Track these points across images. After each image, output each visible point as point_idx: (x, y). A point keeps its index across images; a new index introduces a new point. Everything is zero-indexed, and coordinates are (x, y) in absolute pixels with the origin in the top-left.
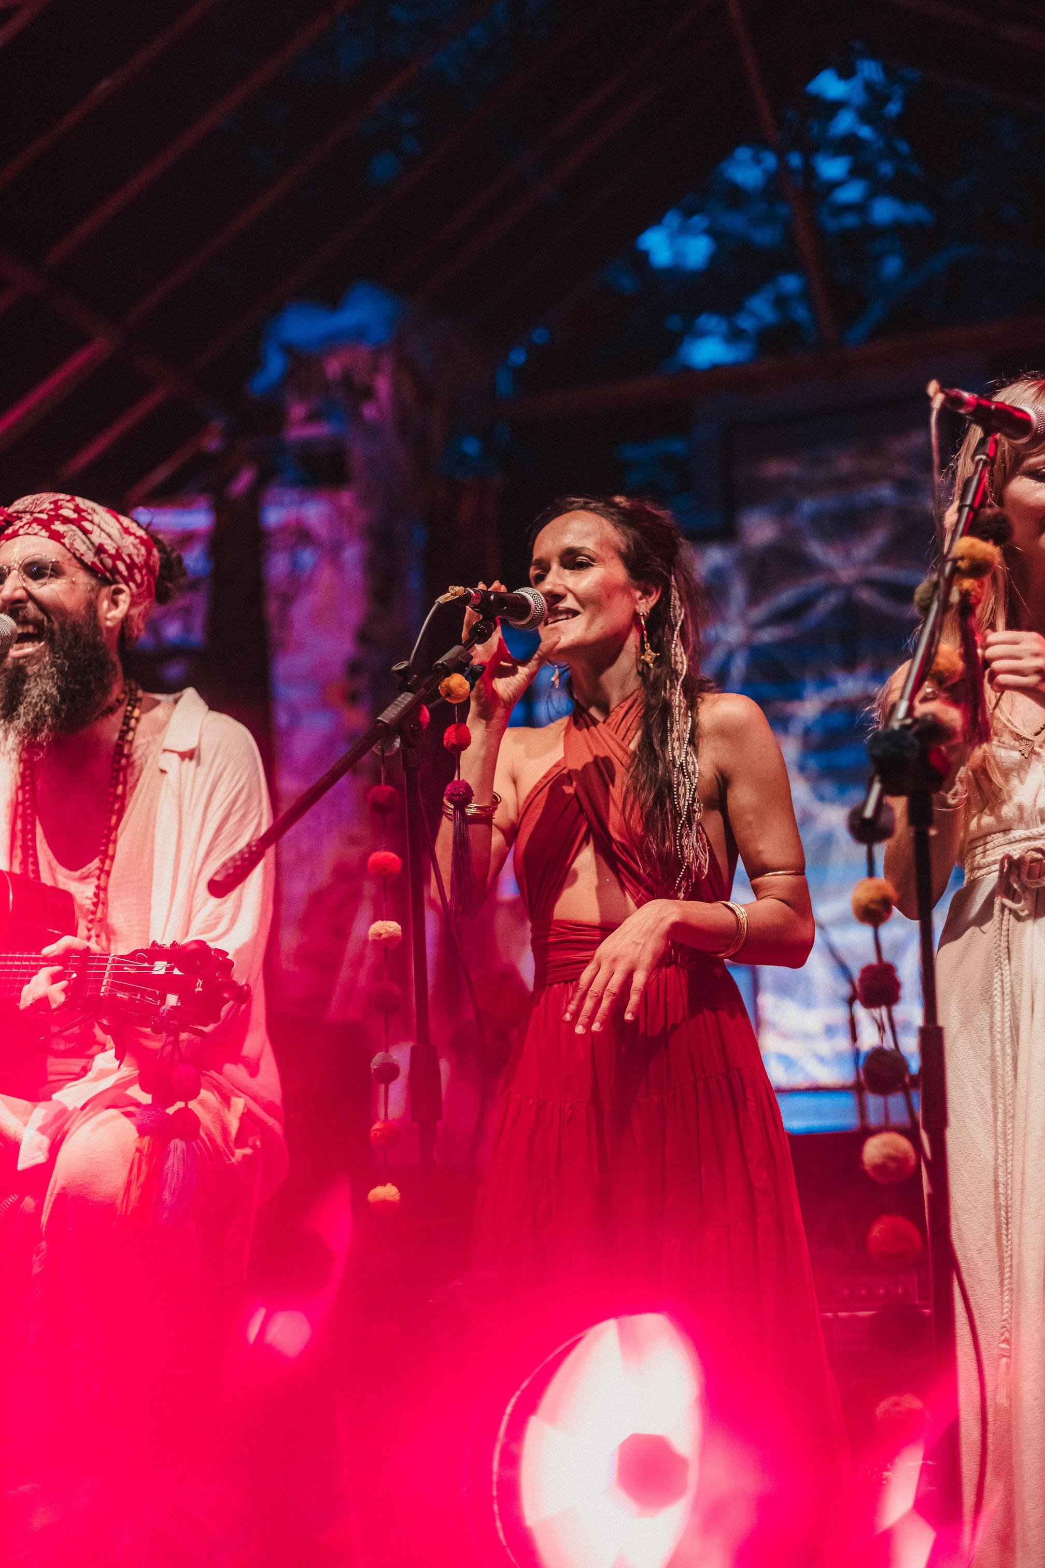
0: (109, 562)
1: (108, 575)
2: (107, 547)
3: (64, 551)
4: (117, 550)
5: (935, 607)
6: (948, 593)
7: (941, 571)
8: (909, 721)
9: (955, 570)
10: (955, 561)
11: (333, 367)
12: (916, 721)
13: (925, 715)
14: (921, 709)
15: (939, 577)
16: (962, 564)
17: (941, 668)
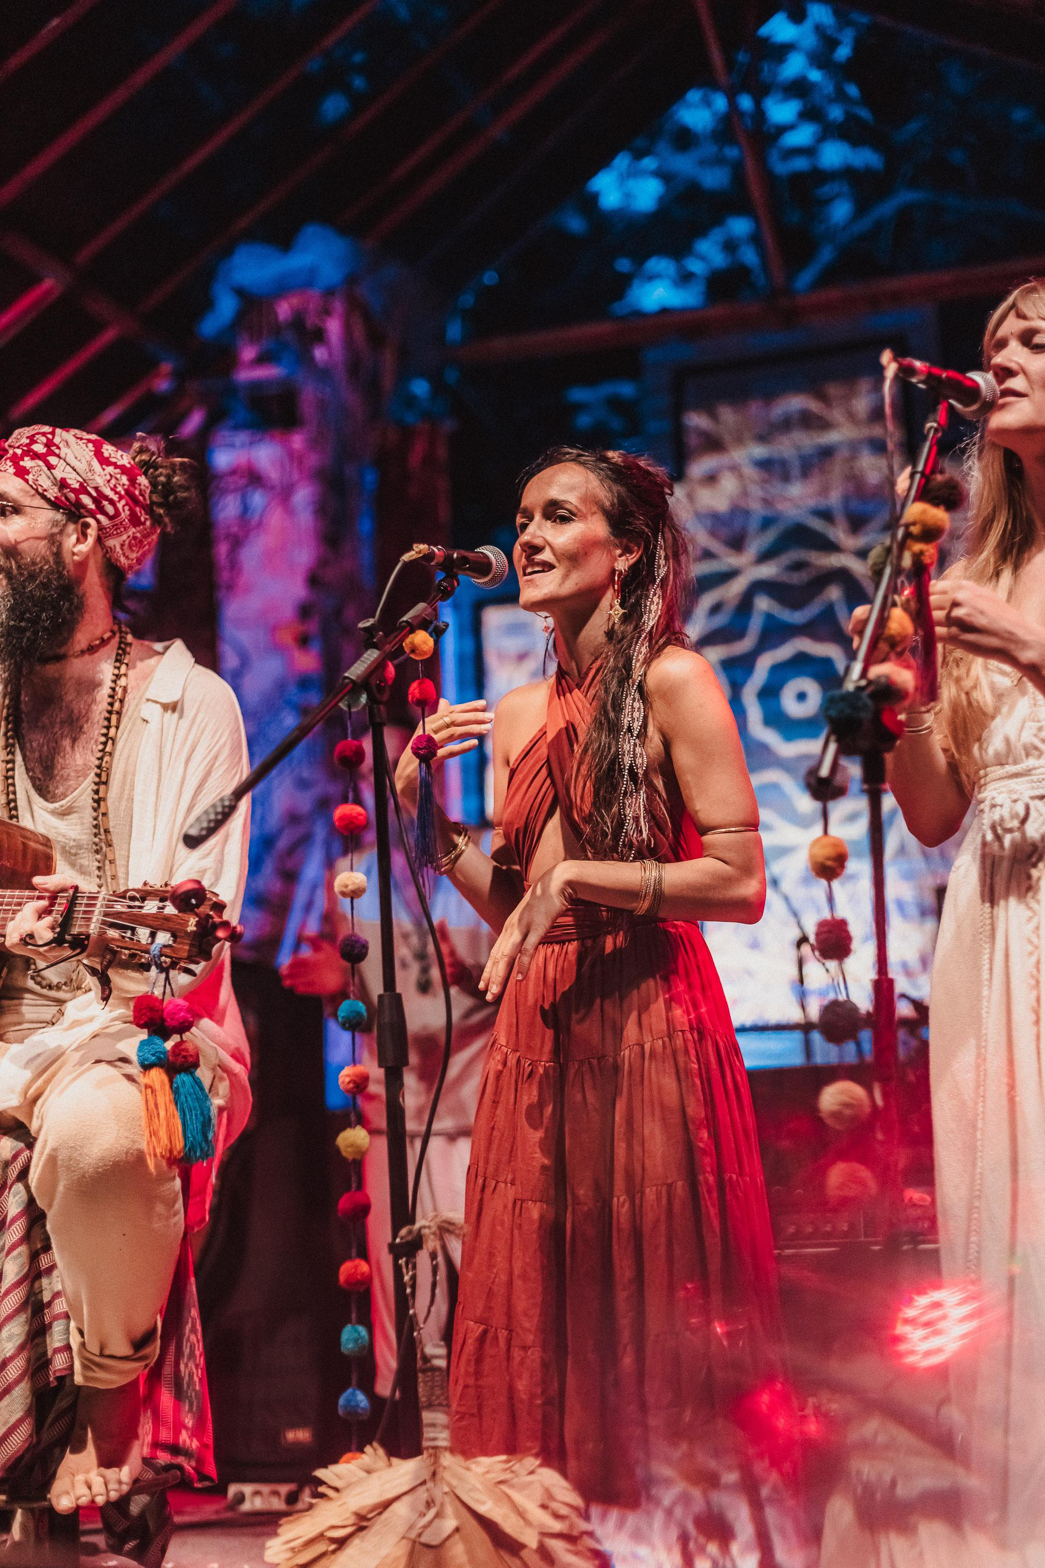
0: (72, 496)
1: (73, 509)
2: (69, 481)
3: (28, 488)
4: (81, 484)
5: (888, 571)
6: (900, 557)
7: (894, 536)
8: (863, 683)
9: (908, 535)
10: (907, 526)
11: (284, 310)
12: (870, 682)
13: (879, 677)
14: (876, 671)
15: (892, 541)
16: (914, 530)
17: (892, 632)
